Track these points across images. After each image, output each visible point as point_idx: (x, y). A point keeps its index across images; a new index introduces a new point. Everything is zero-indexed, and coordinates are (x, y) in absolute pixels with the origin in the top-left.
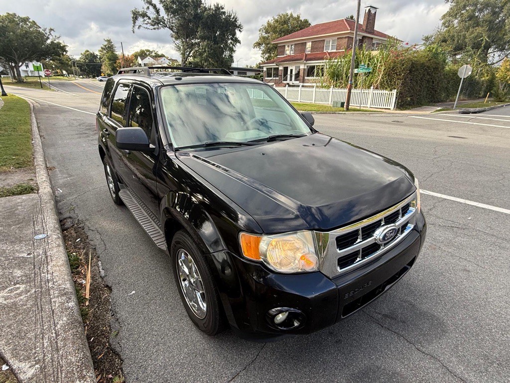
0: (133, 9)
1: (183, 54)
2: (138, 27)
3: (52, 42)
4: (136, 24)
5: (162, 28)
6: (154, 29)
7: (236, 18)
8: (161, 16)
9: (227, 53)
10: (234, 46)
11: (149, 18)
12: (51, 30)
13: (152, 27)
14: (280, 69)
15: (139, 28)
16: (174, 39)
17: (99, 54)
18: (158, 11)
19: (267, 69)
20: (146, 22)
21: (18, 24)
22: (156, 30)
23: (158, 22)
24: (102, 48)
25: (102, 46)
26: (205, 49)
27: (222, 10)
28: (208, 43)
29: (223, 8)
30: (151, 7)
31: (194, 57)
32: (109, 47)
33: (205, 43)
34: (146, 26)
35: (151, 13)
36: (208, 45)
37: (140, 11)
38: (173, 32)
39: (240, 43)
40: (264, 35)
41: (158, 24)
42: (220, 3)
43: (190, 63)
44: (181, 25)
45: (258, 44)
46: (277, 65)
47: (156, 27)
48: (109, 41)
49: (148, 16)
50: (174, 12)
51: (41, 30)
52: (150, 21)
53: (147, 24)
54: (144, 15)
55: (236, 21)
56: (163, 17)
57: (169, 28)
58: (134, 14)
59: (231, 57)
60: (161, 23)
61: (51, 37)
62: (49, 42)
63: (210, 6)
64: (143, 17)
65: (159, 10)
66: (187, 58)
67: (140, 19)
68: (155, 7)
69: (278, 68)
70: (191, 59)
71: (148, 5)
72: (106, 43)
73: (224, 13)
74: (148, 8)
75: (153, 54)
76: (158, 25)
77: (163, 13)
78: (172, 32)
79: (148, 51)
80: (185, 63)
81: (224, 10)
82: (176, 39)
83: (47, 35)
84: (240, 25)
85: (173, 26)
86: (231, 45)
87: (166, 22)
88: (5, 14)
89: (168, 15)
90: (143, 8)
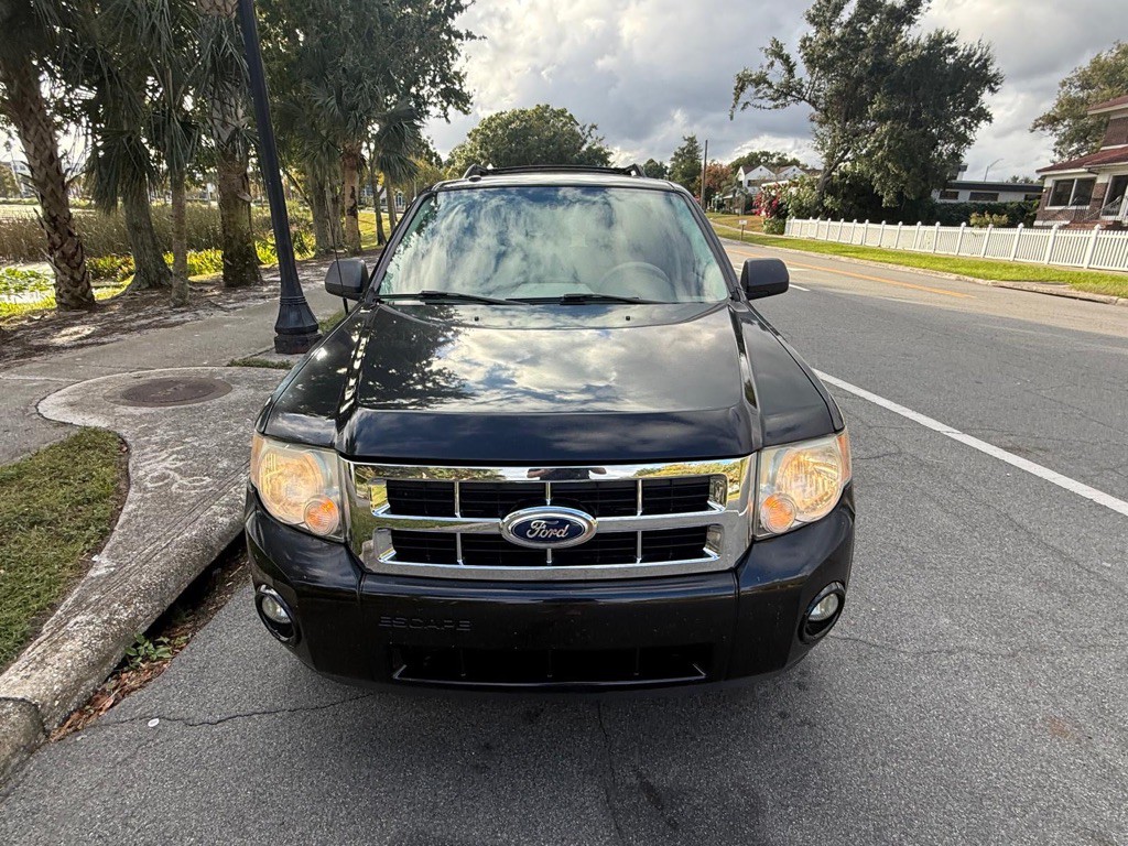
0: (740, 71)
1: (830, 156)
2: (742, 105)
3: (589, 149)
4: (740, 101)
5: (793, 105)
6: (776, 107)
7: (987, 60)
8: (796, 79)
9: (946, 148)
10: (971, 128)
11: (770, 86)
12: (594, 127)
13: (772, 103)
14: (1099, 181)
15: (743, 109)
16: (815, 125)
17: (669, 165)
18: (790, 70)
19: (1057, 182)
20: (760, 95)
21: (548, 122)
22: (780, 110)
23: (789, 91)
24: (676, 154)
25: (678, 150)
26: (882, 141)
27: (948, 45)
28: (892, 128)
29: (950, 40)
30: (778, 64)
31: (853, 162)
32: (688, 151)
33: (885, 128)
34: (758, 102)
35: (777, 74)
36: (891, 134)
37: (753, 73)
38: (817, 109)
39: (990, 120)
40: (1074, 92)
41: (786, 95)
42: (946, 29)
43: (843, 175)
44: (838, 93)
45: (1051, 121)
46: (1089, 172)
47: (780, 101)
48: (692, 140)
49: (768, 82)
50: (828, 67)
51: (577, 129)
52: (770, 92)
53: (761, 98)
54: (761, 80)
55: (985, 66)
56: (801, 79)
57: (809, 101)
58: (740, 79)
59: (956, 156)
60: (794, 93)
61: (589, 140)
62: (584, 148)
63: (919, 39)
64: (757, 84)
65: (795, 65)
66: (837, 164)
67: (750, 89)
68: (786, 60)
69: (1093, 181)
70: (846, 166)
71: (771, 59)
72: (685, 144)
73: (953, 51)
74: (772, 64)
75: (775, 160)
76: (785, 98)
77: (801, 71)
78: (813, 110)
79: (765, 154)
80: (830, 174)
81: (954, 45)
82: (822, 123)
83: (584, 137)
84: (995, 75)
85: (818, 97)
86: (962, 128)
87: (804, 90)
88: (534, 108)
89: (812, 75)
90: (762, 66)
